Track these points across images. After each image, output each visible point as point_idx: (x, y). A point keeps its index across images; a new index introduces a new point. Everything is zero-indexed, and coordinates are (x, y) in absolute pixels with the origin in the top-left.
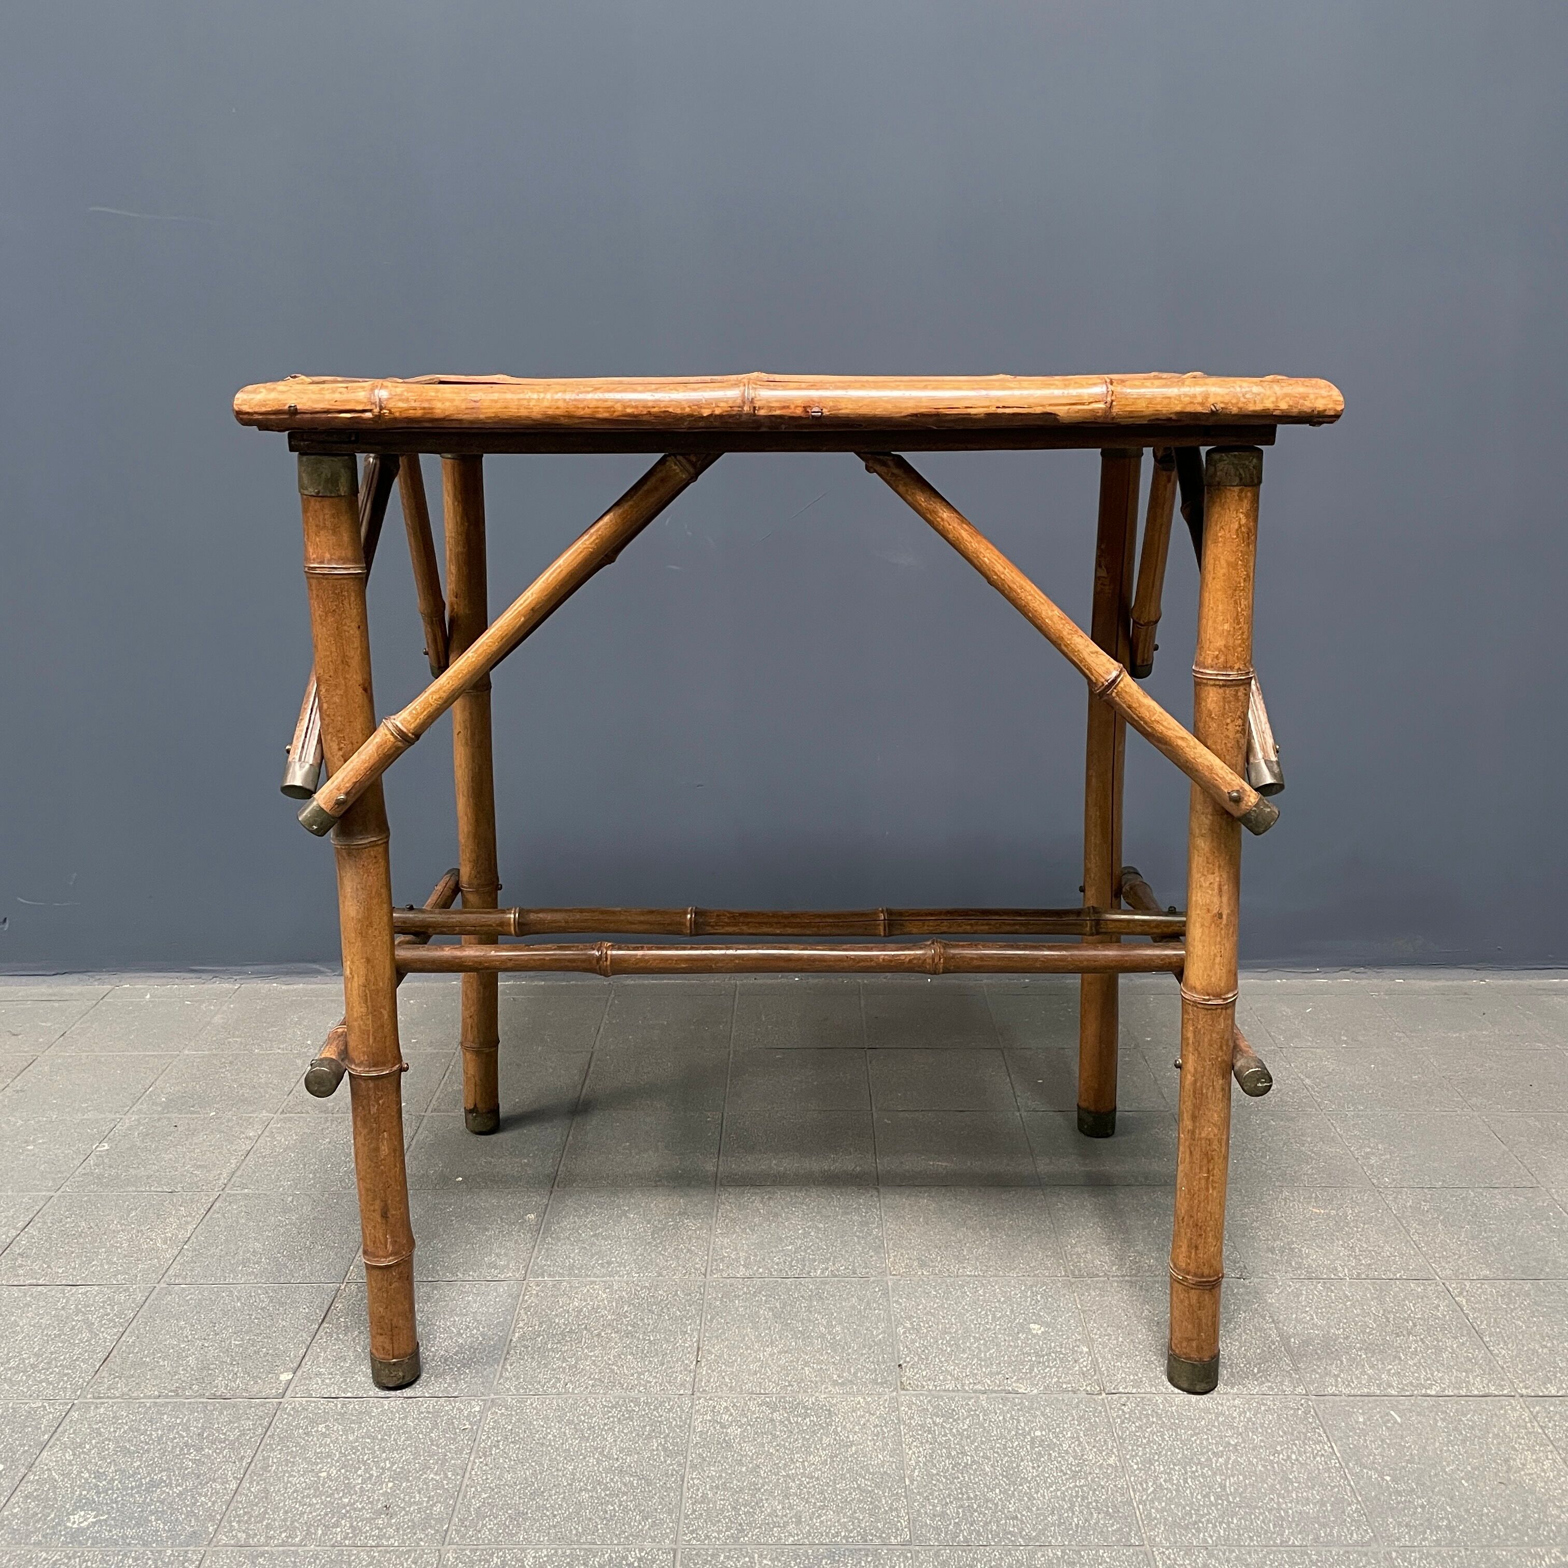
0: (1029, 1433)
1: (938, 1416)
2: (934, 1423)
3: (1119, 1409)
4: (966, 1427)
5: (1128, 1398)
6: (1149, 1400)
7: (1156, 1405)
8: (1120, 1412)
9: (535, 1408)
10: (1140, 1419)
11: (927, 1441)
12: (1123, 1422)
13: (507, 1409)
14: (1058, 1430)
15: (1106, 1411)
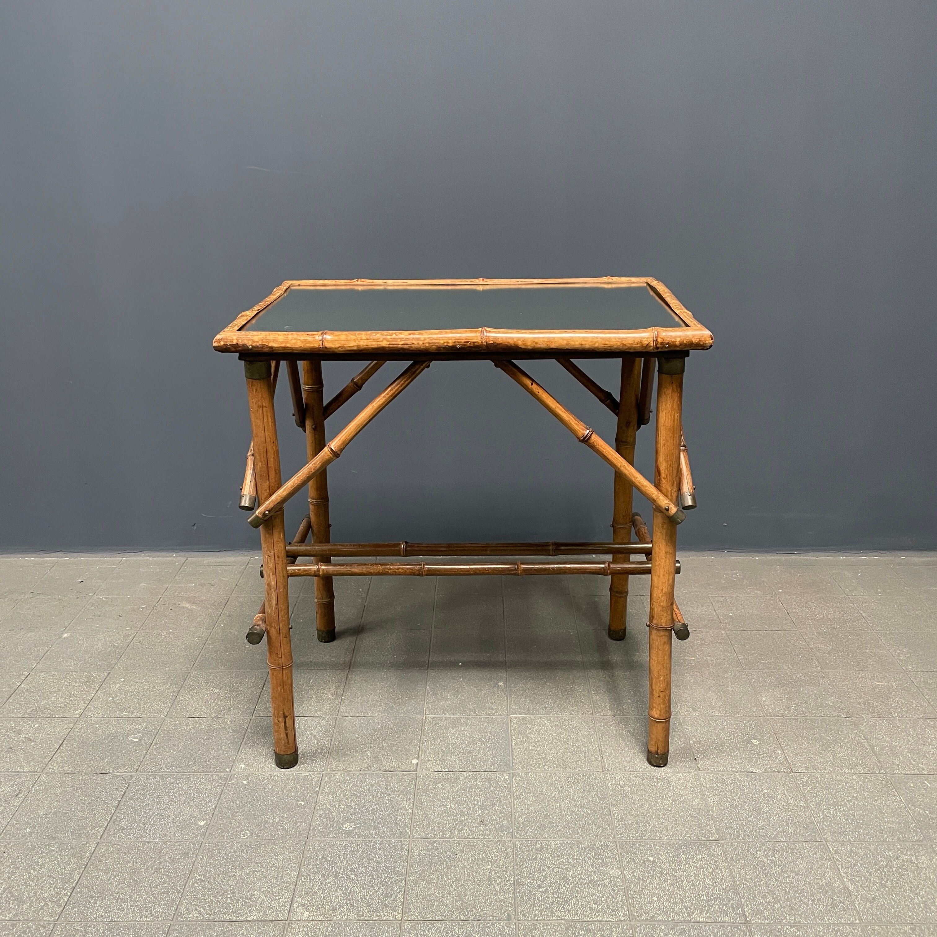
0: (762, 791)
1: (718, 783)
2: (717, 786)
3: (801, 780)
4: (732, 788)
5: (804, 775)
6: (813, 776)
7: (817, 778)
8: (801, 781)
9: (533, 777)
10: (811, 785)
11: (716, 794)
12: (803, 786)
13: (520, 778)
14: (774, 790)
15: (795, 781)
